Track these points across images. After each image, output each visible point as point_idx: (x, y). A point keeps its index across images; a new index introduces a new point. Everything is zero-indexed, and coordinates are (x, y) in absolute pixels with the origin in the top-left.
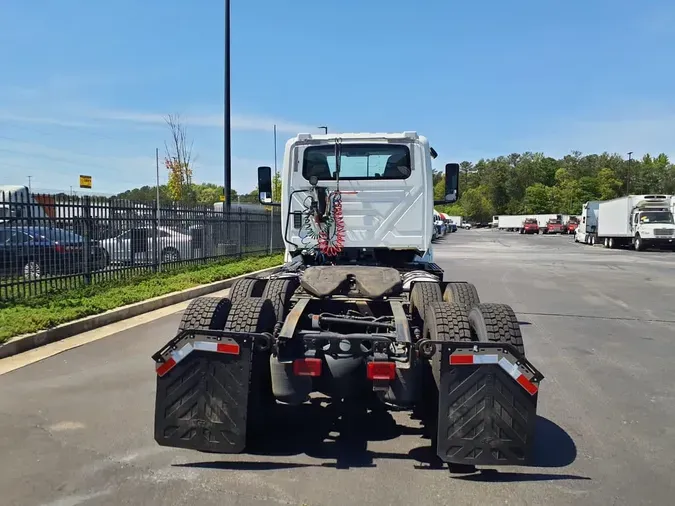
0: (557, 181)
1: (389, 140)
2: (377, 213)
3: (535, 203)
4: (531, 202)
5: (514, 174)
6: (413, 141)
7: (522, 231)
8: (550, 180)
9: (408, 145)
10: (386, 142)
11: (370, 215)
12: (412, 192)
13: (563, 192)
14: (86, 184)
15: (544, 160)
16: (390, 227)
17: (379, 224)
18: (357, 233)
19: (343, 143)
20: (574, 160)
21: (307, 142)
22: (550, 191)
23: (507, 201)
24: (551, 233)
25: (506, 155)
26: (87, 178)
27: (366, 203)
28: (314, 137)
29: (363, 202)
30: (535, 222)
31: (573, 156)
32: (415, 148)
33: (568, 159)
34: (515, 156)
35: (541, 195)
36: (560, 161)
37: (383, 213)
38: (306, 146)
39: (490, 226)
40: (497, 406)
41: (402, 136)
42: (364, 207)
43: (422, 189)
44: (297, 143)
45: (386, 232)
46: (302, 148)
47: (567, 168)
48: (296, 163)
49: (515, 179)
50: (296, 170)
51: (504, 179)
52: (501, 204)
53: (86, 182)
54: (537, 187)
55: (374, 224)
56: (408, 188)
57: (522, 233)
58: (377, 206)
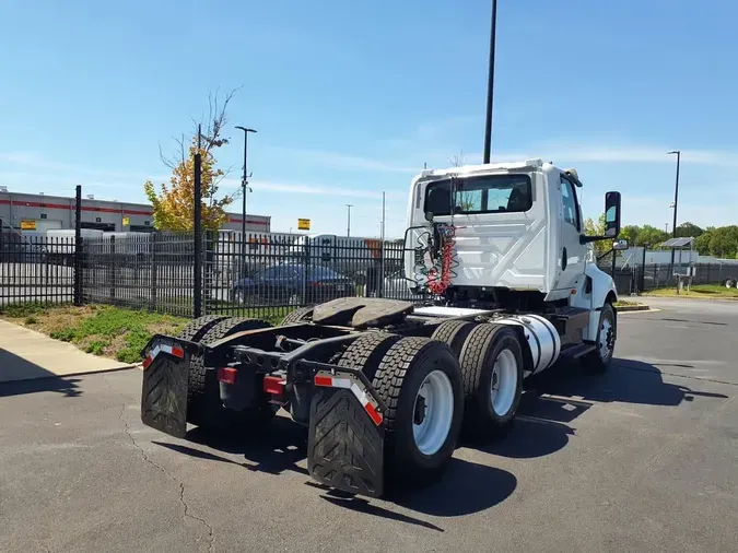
6: (534, 169)
10: (507, 173)
11: (488, 251)
12: (534, 225)
14: (305, 226)
18: (474, 269)
21: (429, 177)
26: (306, 221)
27: (484, 238)
32: (537, 177)
38: (428, 182)
40: (350, 432)
42: (482, 242)
48: (419, 198)
53: (304, 224)
55: (492, 261)
58: (495, 242)
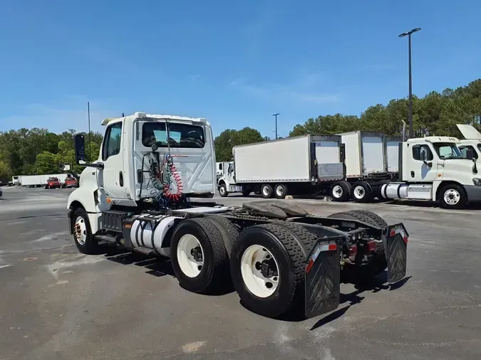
0: (60, 150)
1: (193, 122)
2: (189, 170)
3: (45, 165)
4: (41, 165)
5: (26, 144)
7: (47, 186)
8: (54, 149)
9: (203, 126)
13: (65, 158)
15: (47, 134)
16: (196, 179)
17: (190, 178)
19: (171, 122)
20: (70, 136)
22: (56, 157)
23: (22, 165)
24: (69, 187)
25: (17, 129)
28: (148, 116)
29: (181, 163)
30: (56, 179)
31: (69, 132)
33: (65, 134)
34: (24, 131)
35: (50, 160)
36: (60, 136)
37: (192, 170)
39: (10, 185)
41: (198, 120)
43: (211, 155)
44: (138, 119)
45: (194, 182)
46: (141, 123)
47: (65, 140)
49: (28, 148)
50: (137, 139)
51: (17, 148)
52: (17, 167)
54: (46, 154)
56: (204, 154)
57: (46, 188)
